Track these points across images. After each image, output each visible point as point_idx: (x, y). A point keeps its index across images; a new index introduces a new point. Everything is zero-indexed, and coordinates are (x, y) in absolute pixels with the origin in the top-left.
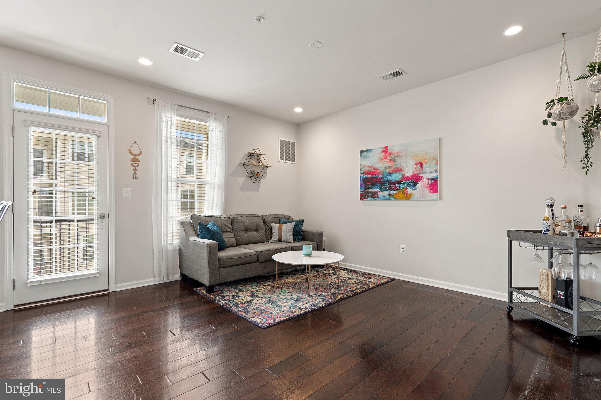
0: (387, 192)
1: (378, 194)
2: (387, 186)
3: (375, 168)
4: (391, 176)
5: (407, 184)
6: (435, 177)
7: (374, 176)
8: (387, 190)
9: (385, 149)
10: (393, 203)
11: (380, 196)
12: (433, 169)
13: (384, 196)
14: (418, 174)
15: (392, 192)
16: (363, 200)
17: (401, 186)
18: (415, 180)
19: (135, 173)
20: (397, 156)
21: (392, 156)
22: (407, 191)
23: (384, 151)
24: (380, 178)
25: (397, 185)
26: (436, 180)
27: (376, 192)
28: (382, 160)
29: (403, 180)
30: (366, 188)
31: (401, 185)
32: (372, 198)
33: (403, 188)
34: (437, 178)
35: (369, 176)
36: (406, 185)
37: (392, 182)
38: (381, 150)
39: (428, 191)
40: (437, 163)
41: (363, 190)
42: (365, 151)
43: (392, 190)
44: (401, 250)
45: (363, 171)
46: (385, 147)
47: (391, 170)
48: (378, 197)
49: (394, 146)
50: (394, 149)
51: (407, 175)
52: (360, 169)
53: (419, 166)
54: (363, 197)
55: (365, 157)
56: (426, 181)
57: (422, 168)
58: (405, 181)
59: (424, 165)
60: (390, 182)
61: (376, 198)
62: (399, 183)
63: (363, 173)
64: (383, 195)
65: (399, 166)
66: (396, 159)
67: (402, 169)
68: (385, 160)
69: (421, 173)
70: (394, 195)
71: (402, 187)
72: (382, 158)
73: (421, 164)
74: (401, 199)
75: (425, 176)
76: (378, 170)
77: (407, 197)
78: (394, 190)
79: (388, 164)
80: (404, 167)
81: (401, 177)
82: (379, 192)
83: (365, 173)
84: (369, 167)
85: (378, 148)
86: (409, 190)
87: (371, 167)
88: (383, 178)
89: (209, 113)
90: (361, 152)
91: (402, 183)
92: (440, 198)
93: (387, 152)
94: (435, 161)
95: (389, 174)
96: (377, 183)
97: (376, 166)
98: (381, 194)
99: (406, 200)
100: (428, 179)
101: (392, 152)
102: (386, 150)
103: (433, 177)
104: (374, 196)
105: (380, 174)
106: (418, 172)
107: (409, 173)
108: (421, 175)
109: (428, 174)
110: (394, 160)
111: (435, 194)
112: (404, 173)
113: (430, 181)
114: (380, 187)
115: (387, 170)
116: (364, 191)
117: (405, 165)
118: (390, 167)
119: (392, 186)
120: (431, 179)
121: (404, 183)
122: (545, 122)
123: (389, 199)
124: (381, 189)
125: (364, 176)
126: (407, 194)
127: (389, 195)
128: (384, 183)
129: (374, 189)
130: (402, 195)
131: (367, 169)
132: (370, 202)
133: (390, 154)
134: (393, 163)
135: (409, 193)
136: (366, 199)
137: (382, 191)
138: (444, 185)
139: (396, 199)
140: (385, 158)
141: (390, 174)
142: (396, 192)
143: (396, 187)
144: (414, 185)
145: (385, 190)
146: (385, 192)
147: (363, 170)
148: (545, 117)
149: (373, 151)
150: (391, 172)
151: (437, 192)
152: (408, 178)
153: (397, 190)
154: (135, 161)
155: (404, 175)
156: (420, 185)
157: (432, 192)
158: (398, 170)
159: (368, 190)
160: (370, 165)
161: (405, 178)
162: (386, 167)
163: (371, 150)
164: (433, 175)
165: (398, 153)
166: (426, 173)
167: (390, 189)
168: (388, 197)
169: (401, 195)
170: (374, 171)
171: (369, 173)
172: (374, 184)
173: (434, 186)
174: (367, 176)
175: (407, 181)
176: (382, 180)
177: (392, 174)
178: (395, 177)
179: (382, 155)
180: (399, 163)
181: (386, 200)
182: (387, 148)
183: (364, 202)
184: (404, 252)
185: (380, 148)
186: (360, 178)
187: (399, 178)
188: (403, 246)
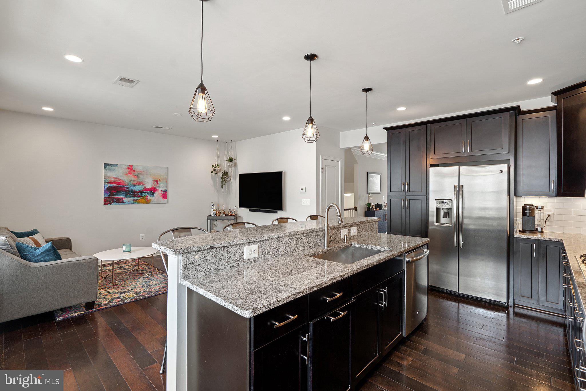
0: (132, 198)
1: (123, 200)
2: (132, 194)
3: (120, 180)
4: (135, 187)
5: (148, 194)
7: (120, 185)
8: (132, 197)
9: (130, 167)
10: (136, 206)
11: (125, 202)
12: (164, 185)
13: (129, 202)
15: (136, 198)
16: (107, 204)
18: (153, 191)
20: (140, 174)
21: (135, 172)
22: (147, 198)
23: (129, 168)
24: (125, 187)
25: (140, 194)
26: (166, 192)
27: (121, 198)
28: (127, 174)
29: (145, 190)
30: (110, 195)
31: (143, 194)
32: (116, 202)
33: (145, 196)
34: (167, 190)
35: (115, 185)
36: (146, 194)
37: (136, 191)
38: (127, 167)
39: (161, 198)
40: (167, 182)
41: (107, 196)
42: (110, 165)
43: (136, 197)
44: (141, 238)
45: (108, 180)
46: (129, 165)
47: (135, 183)
48: (123, 202)
49: (137, 166)
51: (147, 187)
52: (104, 179)
54: (107, 201)
55: (110, 170)
56: (161, 192)
57: (158, 184)
58: (146, 191)
59: (159, 182)
60: (134, 191)
61: (121, 202)
62: (141, 192)
63: (108, 183)
64: (128, 201)
65: (141, 181)
66: (139, 175)
67: (144, 183)
68: (130, 175)
69: (157, 187)
70: (138, 200)
73: (157, 181)
74: (143, 203)
75: (160, 189)
76: (123, 181)
77: (148, 202)
78: (138, 197)
79: (133, 178)
80: (145, 181)
81: (143, 188)
82: (125, 198)
83: (110, 183)
84: (114, 178)
85: (124, 165)
86: (149, 197)
87: (116, 178)
88: (128, 188)
90: (106, 165)
91: (143, 193)
92: (168, 203)
93: (132, 169)
94: (166, 181)
95: (133, 185)
96: (123, 191)
97: (122, 178)
98: (126, 200)
99: (147, 203)
100: (162, 191)
101: (135, 170)
102: (130, 168)
103: (165, 190)
104: (119, 201)
105: (125, 185)
106: (155, 186)
107: (149, 186)
108: (157, 188)
109: (161, 188)
110: (137, 176)
112: (145, 186)
113: (163, 192)
114: (125, 194)
115: (132, 183)
116: (108, 197)
117: (146, 180)
118: (134, 181)
119: (136, 194)
120: (163, 191)
121: (145, 193)
122: (212, 172)
123: (133, 204)
124: (126, 196)
125: (109, 185)
126: (148, 200)
127: (134, 200)
128: (129, 191)
129: (120, 196)
130: (144, 201)
131: (113, 179)
132: (114, 207)
133: (134, 171)
134: (137, 178)
135: (149, 199)
136: (111, 203)
137: (127, 197)
138: (169, 194)
139: (139, 203)
140: (129, 173)
141: (134, 185)
142: (139, 198)
143: (139, 195)
144: (153, 194)
145: (130, 197)
146: (129, 198)
148: (213, 170)
149: (118, 166)
150: (135, 184)
151: (167, 199)
152: (148, 190)
153: (140, 197)
155: (145, 187)
156: (156, 194)
157: (164, 199)
158: (140, 183)
159: (113, 196)
161: (146, 189)
162: (131, 180)
163: (117, 165)
165: (141, 171)
166: (160, 187)
167: (134, 196)
168: (132, 202)
169: (143, 201)
170: (119, 181)
171: (115, 183)
172: (120, 192)
173: (165, 195)
174: (112, 185)
175: (147, 191)
176: (127, 189)
177: (136, 185)
178: (138, 188)
179: (128, 170)
180: (142, 178)
181: (130, 204)
182: (131, 166)
183: (109, 206)
184: (144, 239)
185: (126, 165)
186: (104, 187)
187: (141, 189)
188: (143, 235)
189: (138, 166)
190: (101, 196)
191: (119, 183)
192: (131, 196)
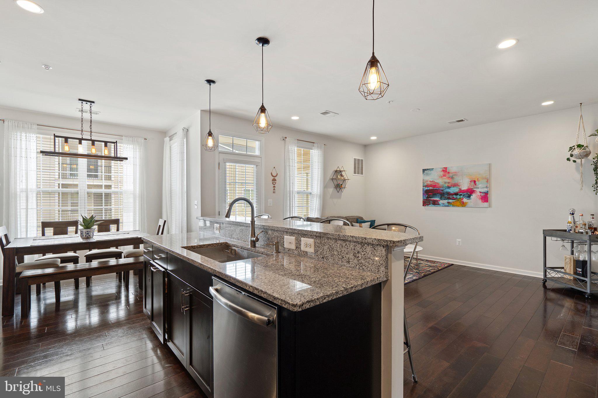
0: (447, 201)
1: (438, 202)
2: (446, 196)
4: (450, 189)
6: (486, 191)
7: (435, 188)
8: (447, 199)
9: (444, 169)
10: (451, 208)
11: (440, 204)
12: (485, 186)
13: (444, 204)
14: (472, 188)
15: (450, 201)
16: (425, 206)
17: (458, 197)
18: (470, 193)
19: (274, 189)
20: (455, 175)
21: (450, 174)
22: (463, 200)
23: (443, 171)
24: (440, 190)
25: (454, 196)
26: (486, 194)
27: (437, 200)
28: (442, 177)
30: (427, 198)
31: (458, 196)
32: (433, 204)
33: (460, 198)
34: (488, 192)
35: (431, 188)
36: (462, 196)
37: (451, 194)
38: (441, 170)
39: (480, 201)
40: (487, 181)
41: (425, 198)
42: (428, 169)
43: (451, 199)
44: (457, 243)
46: (444, 168)
47: (449, 185)
48: (438, 204)
49: (452, 167)
50: (452, 169)
51: (463, 189)
52: (423, 183)
53: (473, 183)
54: (426, 203)
55: (427, 174)
56: (479, 194)
57: (476, 184)
58: (462, 193)
59: (477, 182)
60: (449, 194)
61: (436, 204)
62: (456, 194)
63: (426, 186)
65: (456, 182)
68: (444, 177)
69: (474, 188)
70: (452, 203)
71: (459, 197)
72: (442, 175)
73: (475, 182)
74: (458, 206)
75: (478, 190)
76: (438, 184)
77: (463, 204)
78: (452, 199)
79: (448, 181)
80: (460, 183)
81: (458, 190)
82: (440, 200)
84: (430, 181)
85: (439, 168)
86: (465, 200)
87: (432, 181)
88: (442, 190)
89: (314, 143)
90: (424, 170)
91: (458, 195)
92: (490, 206)
93: (446, 171)
94: (485, 180)
96: (438, 194)
97: (437, 181)
98: (441, 202)
99: (462, 207)
100: (480, 192)
101: (450, 171)
102: (445, 170)
103: (484, 191)
104: (435, 203)
105: (440, 187)
106: (472, 187)
107: (465, 187)
108: (474, 189)
109: (480, 188)
110: (452, 178)
111: (486, 203)
112: (460, 187)
113: (482, 194)
114: (440, 196)
115: (446, 185)
116: (426, 200)
117: (461, 181)
118: (449, 183)
119: (450, 196)
120: (483, 193)
121: (461, 195)
122: (568, 160)
123: (448, 206)
124: (441, 198)
125: (427, 188)
126: (463, 203)
127: (448, 203)
128: (444, 194)
129: (435, 198)
130: (460, 203)
131: (429, 183)
132: (431, 208)
133: (449, 173)
134: (451, 180)
135: (465, 202)
136: (428, 205)
137: (442, 200)
138: (492, 197)
139: (453, 206)
140: (444, 176)
141: (449, 187)
142: (454, 201)
143: (453, 197)
144: (469, 197)
145: (445, 199)
146: (444, 201)
147: (425, 183)
148: (569, 156)
149: (434, 170)
150: (450, 186)
151: (487, 202)
152: (464, 191)
153: (455, 199)
154: (274, 180)
155: (460, 189)
156: (473, 196)
157: (484, 202)
158: (455, 185)
159: (429, 199)
160: (431, 180)
161: (461, 191)
162: (445, 183)
163: (433, 169)
164: (485, 190)
165: (456, 172)
166: (478, 188)
167: (449, 198)
168: (447, 204)
169: (458, 203)
170: (435, 184)
171: (431, 186)
172: (435, 195)
173: (485, 198)
174: (429, 188)
175: (463, 193)
176: (442, 192)
177: (450, 187)
178: (453, 190)
179: (442, 173)
180: (457, 180)
181: (445, 206)
182: (446, 168)
183: (427, 207)
184: (461, 245)
185: (441, 168)
186: (423, 190)
187: (456, 191)
188: (460, 240)
190: (420, 198)
191: (434, 186)
192: (445, 198)
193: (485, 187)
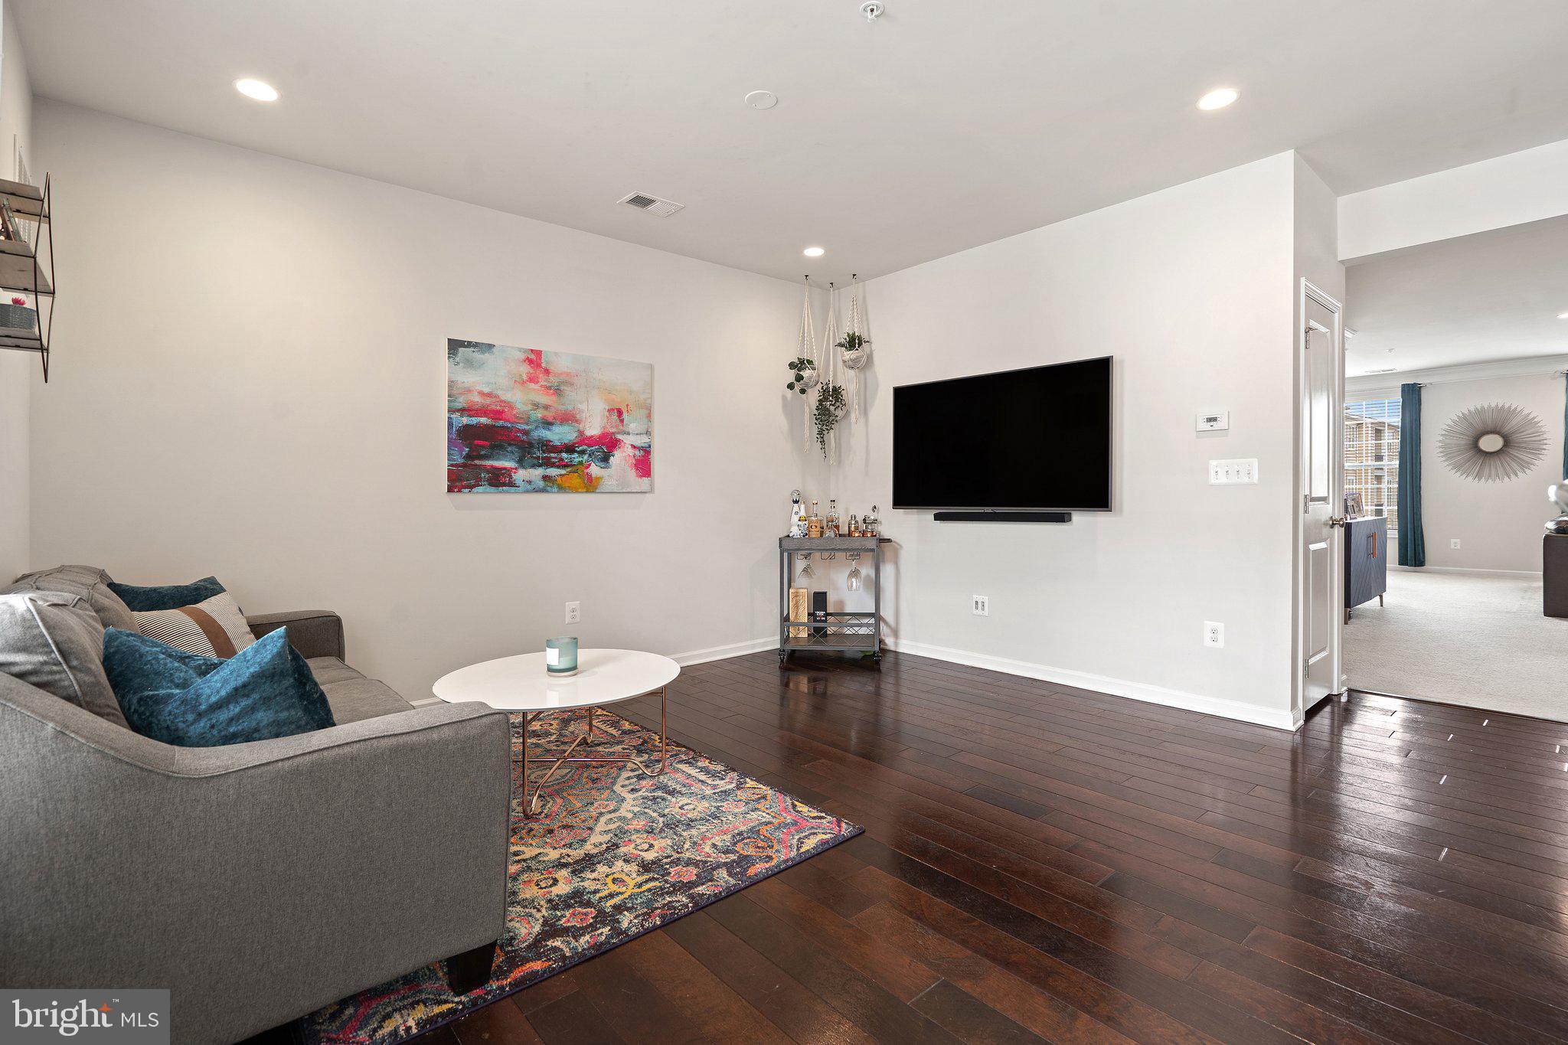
0: (539, 472)
1: (510, 477)
2: (539, 454)
3: (502, 401)
4: (549, 430)
5: (590, 455)
6: (646, 445)
7: (501, 423)
8: (540, 466)
9: (532, 357)
10: (554, 500)
11: (518, 483)
12: (642, 428)
13: (530, 482)
14: (613, 433)
15: (553, 472)
16: (459, 491)
17: (576, 458)
18: (606, 446)
20: (565, 383)
21: (551, 378)
22: (589, 470)
23: (530, 361)
24: (519, 431)
25: (564, 455)
26: (647, 451)
27: (505, 469)
28: (523, 383)
29: (581, 443)
30: (468, 457)
31: (576, 455)
32: (492, 484)
33: (581, 463)
34: (650, 447)
35: (483, 420)
36: (586, 457)
37: (554, 446)
38: (523, 356)
39: (633, 473)
40: (649, 416)
41: (461, 461)
42: (470, 344)
43: (553, 465)
44: (568, 614)
45: (461, 402)
46: (532, 350)
47: (549, 415)
48: (512, 484)
49: (556, 354)
50: (559, 360)
51: (589, 432)
52: (449, 396)
53: (615, 417)
54: (458, 481)
55: (469, 364)
56: (630, 451)
57: (622, 421)
58: (585, 447)
59: (625, 416)
60: (547, 446)
61: (504, 485)
62: (570, 449)
63: (463, 411)
64: (528, 479)
65: (570, 408)
66: (562, 388)
67: (578, 416)
68: (532, 385)
69: (619, 433)
70: (559, 479)
71: (577, 460)
72: (525, 377)
73: (620, 413)
74: (574, 490)
75: (627, 440)
76: (511, 407)
77: (590, 485)
78: (558, 467)
79: (544, 399)
80: (582, 412)
81: (575, 435)
82: (516, 469)
83: (464, 411)
84: (481, 393)
85: (512, 348)
86: (595, 470)
87: (489, 395)
88: (526, 433)
90: (454, 345)
91: (576, 451)
92: (651, 491)
93: (539, 365)
94: (644, 412)
95: (543, 423)
96: (510, 445)
97: (507, 397)
98: (521, 475)
99: (588, 491)
100: (633, 447)
101: (551, 368)
102: (534, 359)
103: (643, 445)
104: (499, 480)
105: (519, 420)
106: (613, 430)
107: (593, 430)
108: (619, 437)
109: (632, 437)
110: (558, 392)
111: (646, 480)
112: (581, 427)
113: (637, 453)
114: (517, 455)
115: (539, 414)
116: (464, 465)
117: (583, 407)
118: (546, 407)
119: (552, 455)
120: (639, 449)
121: (583, 452)
122: (791, 386)
123: (543, 490)
124: (521, 462)
125: (465, 420)
126: (590, 478)
127: (545, 478)
128: (531, 445)
129: (498, 459)
130: (579, 481)
131: (477, 399)
132: (483, 500)
133: (547, 372)
134: (554, 398)
135: (594, 476)
136: (471, 487)
137: (524, 467)
138: (658, 462)
139: (562, 489)
140: (531, 380)
141: (547, 424)
142: (563, 472)
143: (562, 459)
144: (605, 459)
145: (533, 466)
146: (531, 471)
147: (461, 399)
148: (792, 379)
149: (494, 350)
150: (551, 419)
151: (649, 476)
152: (590, 441)
153: (566, 466)
155: (581, 433)
156: (618, 458)
157: (641, 476)
158: (568, 418)
159: (477, 462)
160: (486, 390)
161: (584, 440)
162: (536, 406)
163: (491, 346)
164: (641, 441)
165: (568, 374)
166: (629, 434)
167: (547, 463)
168: (541, 484)
169: (576, 480)
170: (498, 408)
171: (483, 411)
172: (501, 447)
173: (643, 465)
174: (474, 420)
175: (590, 446)
176: (525, 437)
177: (551, 424)
178: (560, 434)
179: (525, 370)
180: (574, 400)
181: (536, 491)
182: (538, 353)
183: (465, 497)
184: (578, 619)
185: (520, 350)
186: (450, 425)
187: (570, 438)
188: (575, 604)
189: (561, 356)
190: (439, 459)
191: (498, 414)
192: (536, 462)
193: (645, 432)
